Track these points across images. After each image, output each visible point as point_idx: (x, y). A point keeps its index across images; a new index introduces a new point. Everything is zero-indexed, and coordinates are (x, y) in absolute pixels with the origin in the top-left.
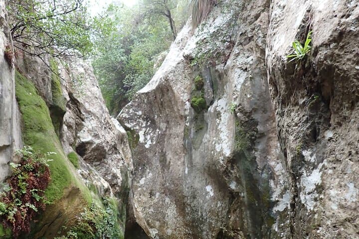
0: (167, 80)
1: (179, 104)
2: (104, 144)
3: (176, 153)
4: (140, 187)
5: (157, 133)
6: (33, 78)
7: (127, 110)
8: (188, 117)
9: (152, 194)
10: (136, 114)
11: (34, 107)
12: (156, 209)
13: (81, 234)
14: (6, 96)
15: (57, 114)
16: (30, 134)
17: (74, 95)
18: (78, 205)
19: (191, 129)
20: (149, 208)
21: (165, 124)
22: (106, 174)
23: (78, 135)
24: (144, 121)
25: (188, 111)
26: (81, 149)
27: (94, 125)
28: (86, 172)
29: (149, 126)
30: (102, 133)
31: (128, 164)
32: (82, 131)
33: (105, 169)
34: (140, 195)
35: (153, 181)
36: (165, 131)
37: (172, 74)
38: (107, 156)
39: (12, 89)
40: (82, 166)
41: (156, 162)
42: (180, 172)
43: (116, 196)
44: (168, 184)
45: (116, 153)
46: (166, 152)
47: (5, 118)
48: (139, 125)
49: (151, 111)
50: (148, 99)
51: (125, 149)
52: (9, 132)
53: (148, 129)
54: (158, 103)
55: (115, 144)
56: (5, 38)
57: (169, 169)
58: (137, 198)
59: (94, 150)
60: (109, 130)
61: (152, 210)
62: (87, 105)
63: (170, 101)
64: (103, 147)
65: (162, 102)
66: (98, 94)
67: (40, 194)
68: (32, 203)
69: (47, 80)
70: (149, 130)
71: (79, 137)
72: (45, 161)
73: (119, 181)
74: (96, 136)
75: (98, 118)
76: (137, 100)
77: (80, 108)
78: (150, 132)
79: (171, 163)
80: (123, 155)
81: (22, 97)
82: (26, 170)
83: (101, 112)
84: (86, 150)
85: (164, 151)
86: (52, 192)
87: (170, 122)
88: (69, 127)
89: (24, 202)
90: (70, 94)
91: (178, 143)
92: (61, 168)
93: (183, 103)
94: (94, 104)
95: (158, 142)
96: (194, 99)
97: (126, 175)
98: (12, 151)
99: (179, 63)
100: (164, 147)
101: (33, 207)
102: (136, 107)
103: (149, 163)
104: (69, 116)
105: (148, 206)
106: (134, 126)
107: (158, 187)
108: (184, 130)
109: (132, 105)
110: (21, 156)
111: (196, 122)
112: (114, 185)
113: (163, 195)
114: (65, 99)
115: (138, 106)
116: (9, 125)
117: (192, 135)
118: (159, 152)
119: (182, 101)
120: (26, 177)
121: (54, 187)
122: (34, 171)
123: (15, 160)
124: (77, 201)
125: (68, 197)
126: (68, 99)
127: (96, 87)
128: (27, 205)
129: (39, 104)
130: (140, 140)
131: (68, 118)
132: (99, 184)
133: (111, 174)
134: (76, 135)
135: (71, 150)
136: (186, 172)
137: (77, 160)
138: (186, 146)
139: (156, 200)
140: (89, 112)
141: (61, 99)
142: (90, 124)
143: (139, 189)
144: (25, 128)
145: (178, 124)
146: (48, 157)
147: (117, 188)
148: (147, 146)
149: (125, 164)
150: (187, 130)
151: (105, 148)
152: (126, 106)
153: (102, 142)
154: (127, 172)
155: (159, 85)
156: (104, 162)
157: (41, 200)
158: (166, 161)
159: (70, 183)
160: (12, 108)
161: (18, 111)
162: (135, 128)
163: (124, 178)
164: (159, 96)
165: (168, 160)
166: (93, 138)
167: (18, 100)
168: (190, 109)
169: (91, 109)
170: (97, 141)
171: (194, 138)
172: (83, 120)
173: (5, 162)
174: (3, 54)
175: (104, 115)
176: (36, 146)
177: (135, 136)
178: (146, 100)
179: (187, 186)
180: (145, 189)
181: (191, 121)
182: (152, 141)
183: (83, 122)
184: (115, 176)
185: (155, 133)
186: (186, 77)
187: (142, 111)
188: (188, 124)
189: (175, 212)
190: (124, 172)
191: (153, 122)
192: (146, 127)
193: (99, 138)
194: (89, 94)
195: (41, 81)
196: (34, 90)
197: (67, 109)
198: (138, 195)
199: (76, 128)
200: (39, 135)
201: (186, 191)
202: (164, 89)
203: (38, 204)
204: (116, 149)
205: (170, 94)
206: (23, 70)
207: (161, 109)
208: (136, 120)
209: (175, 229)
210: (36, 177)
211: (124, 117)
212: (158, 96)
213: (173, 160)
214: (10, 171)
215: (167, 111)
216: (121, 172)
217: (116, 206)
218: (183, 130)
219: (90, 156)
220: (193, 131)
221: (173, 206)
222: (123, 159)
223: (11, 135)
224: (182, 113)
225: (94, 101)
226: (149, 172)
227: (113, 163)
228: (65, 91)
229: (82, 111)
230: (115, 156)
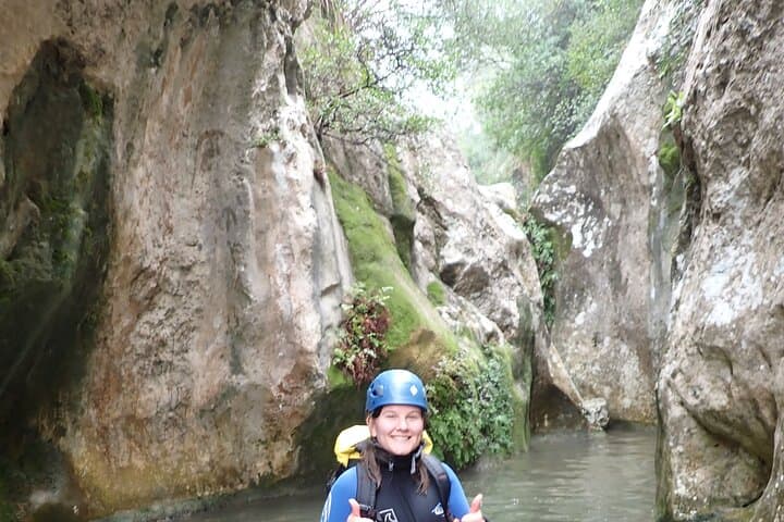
0: (614, 116)
1: (639, 162)
2: (483, 263)
3: (637, 262)
4: (576, 329)
5: (604, 225)
6: (360, 180)
7: (547, 187)
8: (654, 189)
9: (596, 340)
10: (565, 194)
11: (363, 228)
12: (605, 366)
13: (440, 388)
14: (324, 225)
15: (403, 228)
16: (362, 267)
17: (426, 191)
18: (435, 353)
19: (659, 211)
20: (593, 365)
21: (619, 206)
22: (492, 311)
23: (441, 253)
24: (582, 203)
25: (655, 175)
26: (448, 275)
27: (464, 235)
28: (455, 310)
29: (591, 214)
30: (477, 245)
31: (531, 292)
32: (446, 247)
33: (489, 303)
34: (577, 343)
35: (599, 316)
36: (620, 220)
37: (624, 101)
38: (491, 281)
39: (330, 214)
40: (450, 301)
41: (603, 283)
42: (644, 297)
43: (511, 343)
44: (624, 321)
45: (507, 276)
46: (620, 262)
47: (326, 253)
48: (572, 214)
49: (593, 183)
50: (586, 159)
51: (525, 267)
52: (334, 268)
53: (589, 218)
54: (603, 164)
55: (504, 261)
56: (311, 149)
57: (626, 292)
58: (573, 350)
59: (468, 274)
60: (491, 239)
61: (597, 367)
62: (449, 204)
63: (624, 158)
64: (482, 268)
65: (610, 162)
66: (467, 180)
67: (379, 339)
68: (371, 348)
69: (380, 177)
70: (591, 222)
71: (443, 257)
72: (381, 300)
73: (515, 321)
74: (469, 252)
75: (470, 222)
76: (565, 163)
77: (438, 210)
78: (592, 224)
79: (630, 282)
80: (520, 276)
81: (346, 218)
82: (360, 312)
83: (474, 210)
84: (454, 276)
85: (617, 259)
86: (395, 336)
87: (627, 201)
88: (425, 243)
89: (362, 349)
90: (420, 191)
91: (640, 241)
92: (404, 307)
93: (646, 161)
94: (460, 200)
95: (607, 243)
96: (663, 150)
97: (527, 310)
98: (342, 290)
99: (636, 75)
100: (616, 251)
101: (372, 353)
102: (564, 177)
103: (591, 284)
104: (422, 226)
105: (589, 361)
106: (563, 217)
107: (607, 327)
108: (649, 216)
109: (556, 176)
110: (354, 296)
111: (670, 197)
112: (507, 326)
113: (617, 341)
114: (413, 200)
115: (569, 175)
116: (334, 260)
117: (662, 224)
118: (608, 263)
119: (644, 157)
120: (362, 319)
121: (397, 330)
122: (370, 312)
123: (347, 301)
124: (432, 348)
125: (418, 342)
126: (418, 199)
127: (462, 168)
128: (365, 350)
129: (369, 222)
130: (574, 242)
131: (421, 230)
132: (476, 326)
133: (500, 311)
134: (438, 254)
135: (432, 278)
136: (653, 296)
137: (441, 292)
138: (652, 247)
139: (604, 351)
140: (453, 215)
141: (406, 203)
142: (457, 233)
143: (575, 333)
144: (355, 259)
145: (640, 203)
146: (385, 294)
147: (513, 331)
148: (587, 253)
149: (525, 292)
150: (654, 213)
151: (486, 269)
152: (546, 179)
153: (479, 262)
154: (528, 305)
155: (602, 128)
156: (487, 292)
157: (380, 346)
158: (620, 277)
159: (419, 325)
160: (334, 236)
161: (343, 238)
162: (564, 221)
163: (523, 314)
164: (604, 149)
165: (624, 275)
166: (465, 256)
167: (341, 222)
168: (658, 171)
169: (458, 209)
170: (471, 260)
171: (664, 228)
172: (446, 229)
173: (337, 304)
174: (311, 174)
175: (479, 214)
176: (369, 281)
177: (565, 236)
178: (581, 162)
179: (654, 321)
180: (584, 332)
181: (660, 197)
182: (596, 243)
183: (447, 233)
184: (506, 313)
185: (600, 226)
186: (652, 103)
187: (576, 184)
188: (654, 203)
189: (636, 368)
190: (524, 306)
191: (599, 204)
192: (585, 216)
193: (473, 254)
194: (451, 183)
195: (372, 180)
196: (362, 200)
197: (419, 215)
198: (574, 344)
199: (437, 244)
200: (372, 267)
201: (653, 331)
202: (612, 135)
203: (378, 350)
204: (506, 268)
205: (622, 142)
206: (346, 172)
207: (610, 175)
208: (566, 204)
209: (637, 398)
210: (372, 319)
211: (542, 201)
212: (602, 151)
213: (632, 274)
214: (343, 314)
215: (622, 179)
216: (518, 305)
217: (509, 358)
218: (646, 215)
219: (464, 285)
220: (663, 215)
221: (634, 360)
222: (519, 284)
223: (338, 272)
224: (644, 180)
225: (461, 194)
226: (591, 303)
227: (502, 292)
228: (412, 187)
229: (442, 214)
230: (506, 279)
